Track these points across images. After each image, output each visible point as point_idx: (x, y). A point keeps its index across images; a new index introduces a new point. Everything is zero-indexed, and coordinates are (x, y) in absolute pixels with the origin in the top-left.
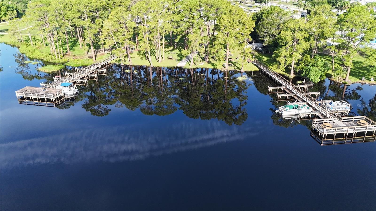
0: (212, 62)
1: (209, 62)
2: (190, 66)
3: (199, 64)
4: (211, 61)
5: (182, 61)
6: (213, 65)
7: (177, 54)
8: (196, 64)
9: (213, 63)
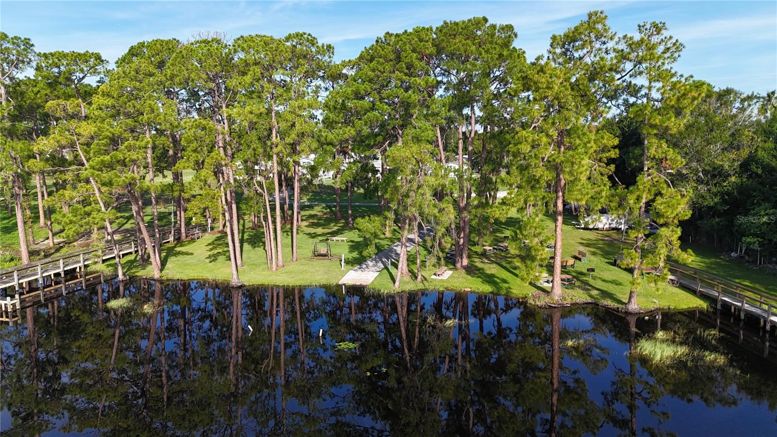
0: (482, 269)
1: (471, 270)
2: (394, 282)
3: (433, 277)
4: (479, 265)
5: (364, 266)
6: (489, 279)
7: (350, 243)
8: (420, 277)
9: (489, 272)
